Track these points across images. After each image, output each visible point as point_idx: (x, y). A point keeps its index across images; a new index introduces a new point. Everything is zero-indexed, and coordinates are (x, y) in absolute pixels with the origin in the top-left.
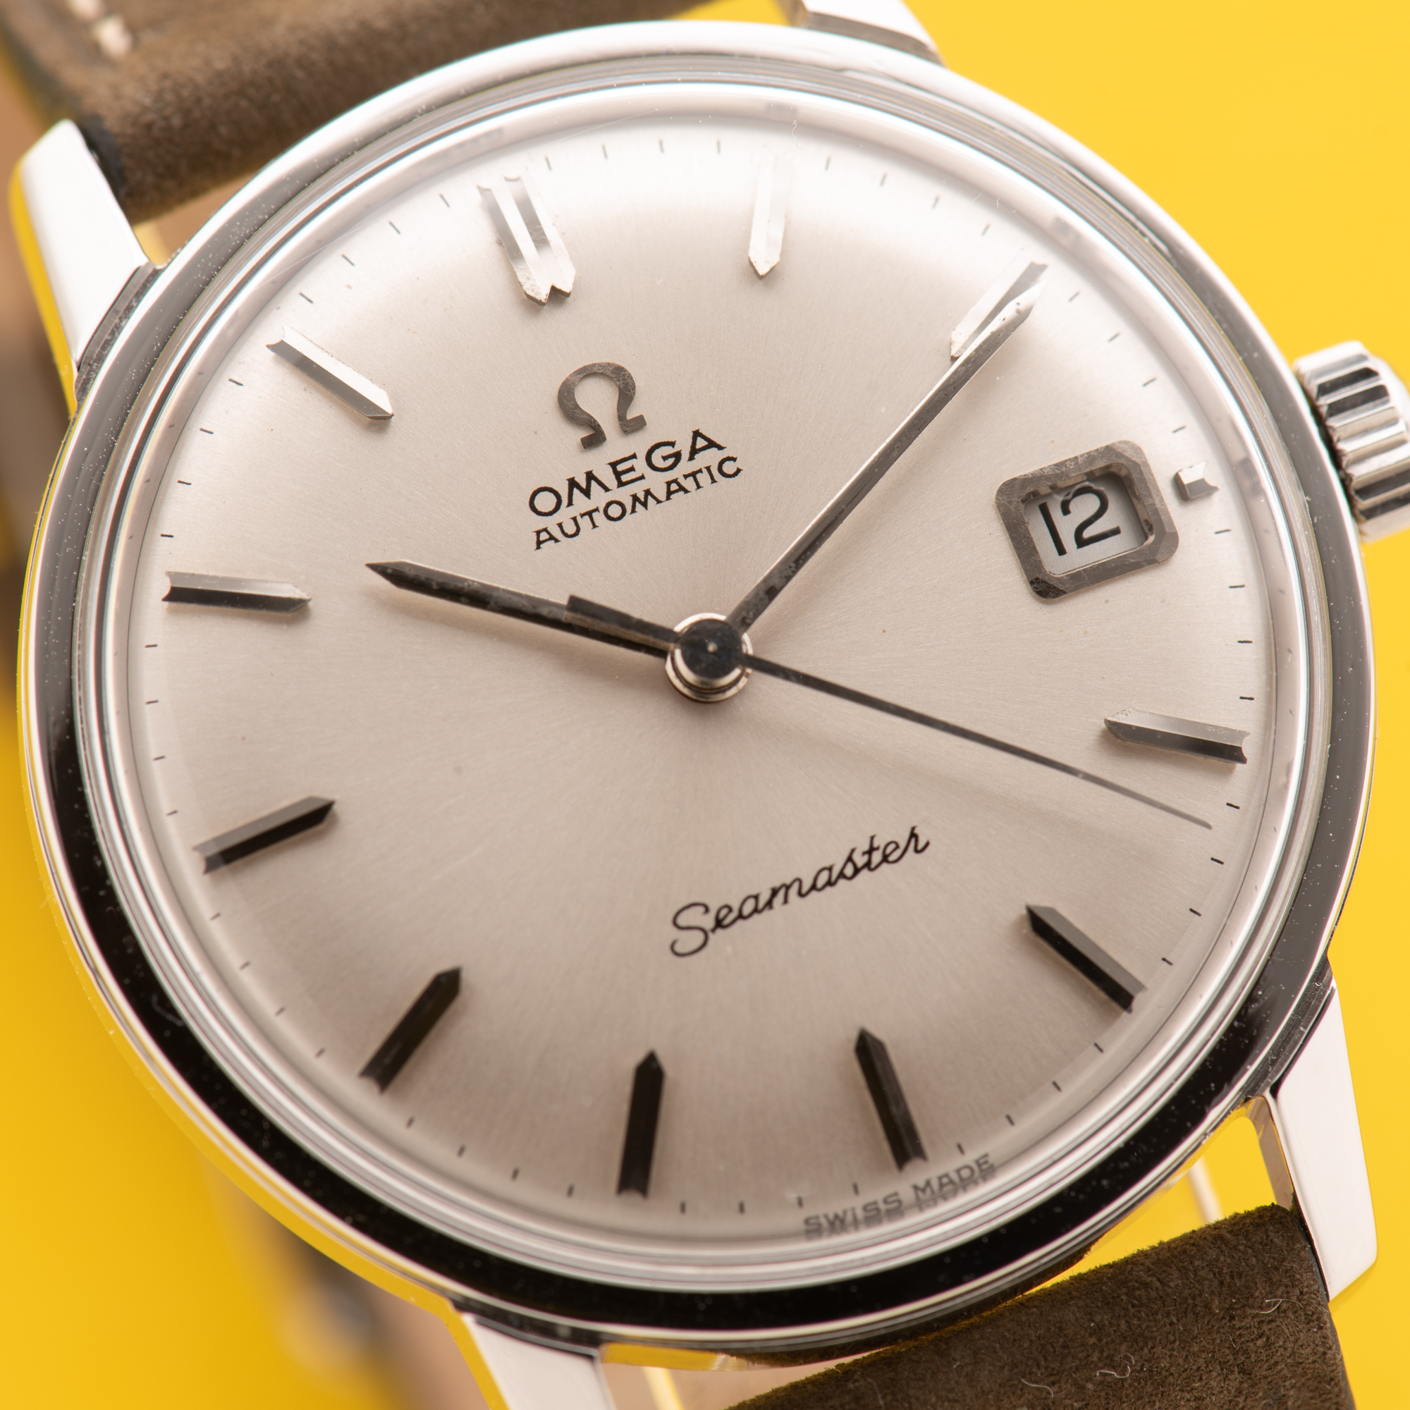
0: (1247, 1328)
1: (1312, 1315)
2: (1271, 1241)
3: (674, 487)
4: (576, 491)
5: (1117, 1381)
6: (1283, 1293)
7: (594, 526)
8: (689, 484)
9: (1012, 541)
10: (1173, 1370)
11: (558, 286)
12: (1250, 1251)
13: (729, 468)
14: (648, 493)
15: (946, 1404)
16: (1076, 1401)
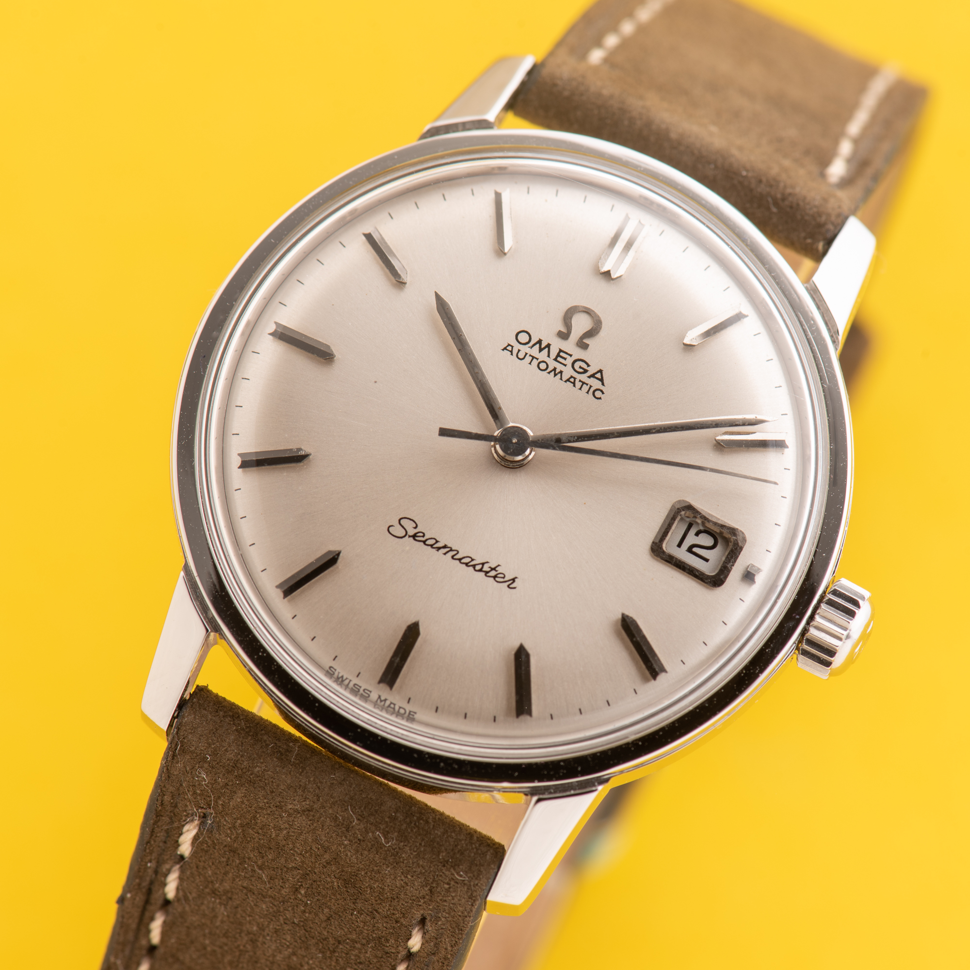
0: (446, 876)
1: (473, 897)
2: (486, 855)
3: (572, 380)
4: (538, 345)
5: (381, 844)
6: (470, 877)
7: (530, 363)
8: (578, 384)
9: (663, 522)
10: (405, 862)
11: (611, 272)
12: (475, 850)
13: (598, 394)
14: (561, 372)
15: (315, 785)
16: (361, 835)
